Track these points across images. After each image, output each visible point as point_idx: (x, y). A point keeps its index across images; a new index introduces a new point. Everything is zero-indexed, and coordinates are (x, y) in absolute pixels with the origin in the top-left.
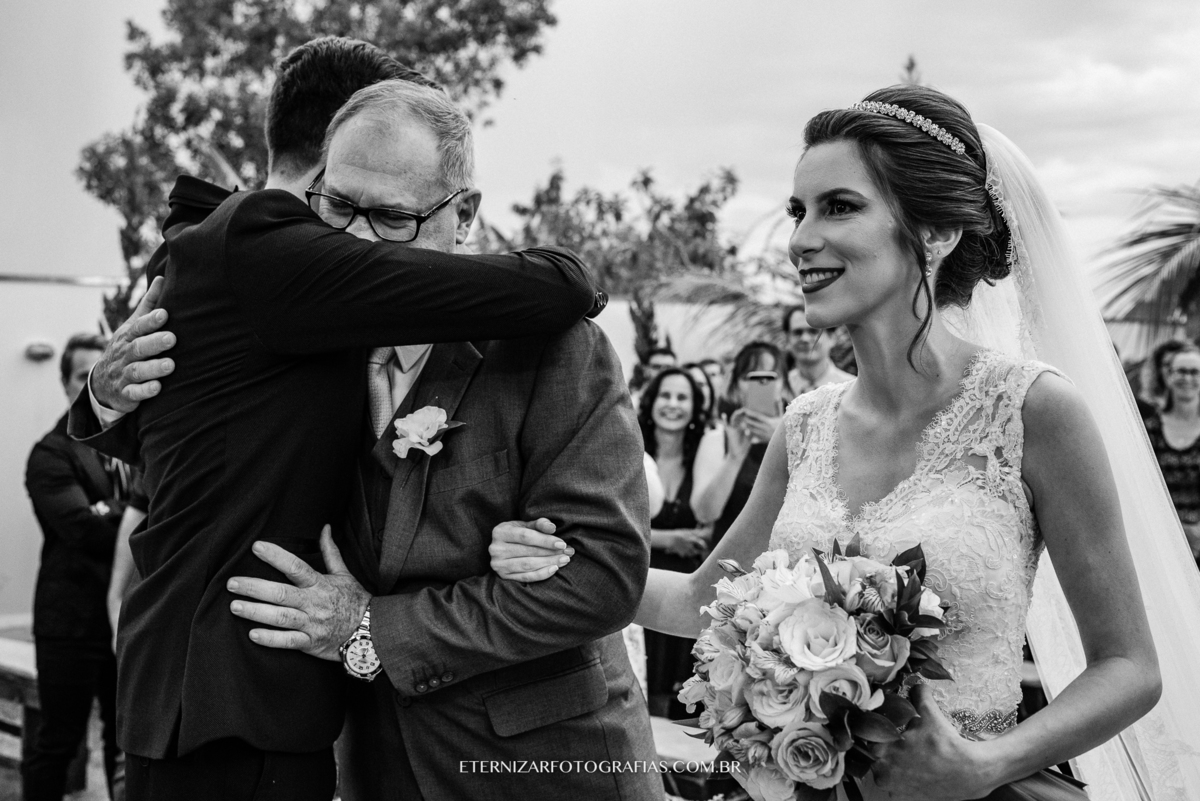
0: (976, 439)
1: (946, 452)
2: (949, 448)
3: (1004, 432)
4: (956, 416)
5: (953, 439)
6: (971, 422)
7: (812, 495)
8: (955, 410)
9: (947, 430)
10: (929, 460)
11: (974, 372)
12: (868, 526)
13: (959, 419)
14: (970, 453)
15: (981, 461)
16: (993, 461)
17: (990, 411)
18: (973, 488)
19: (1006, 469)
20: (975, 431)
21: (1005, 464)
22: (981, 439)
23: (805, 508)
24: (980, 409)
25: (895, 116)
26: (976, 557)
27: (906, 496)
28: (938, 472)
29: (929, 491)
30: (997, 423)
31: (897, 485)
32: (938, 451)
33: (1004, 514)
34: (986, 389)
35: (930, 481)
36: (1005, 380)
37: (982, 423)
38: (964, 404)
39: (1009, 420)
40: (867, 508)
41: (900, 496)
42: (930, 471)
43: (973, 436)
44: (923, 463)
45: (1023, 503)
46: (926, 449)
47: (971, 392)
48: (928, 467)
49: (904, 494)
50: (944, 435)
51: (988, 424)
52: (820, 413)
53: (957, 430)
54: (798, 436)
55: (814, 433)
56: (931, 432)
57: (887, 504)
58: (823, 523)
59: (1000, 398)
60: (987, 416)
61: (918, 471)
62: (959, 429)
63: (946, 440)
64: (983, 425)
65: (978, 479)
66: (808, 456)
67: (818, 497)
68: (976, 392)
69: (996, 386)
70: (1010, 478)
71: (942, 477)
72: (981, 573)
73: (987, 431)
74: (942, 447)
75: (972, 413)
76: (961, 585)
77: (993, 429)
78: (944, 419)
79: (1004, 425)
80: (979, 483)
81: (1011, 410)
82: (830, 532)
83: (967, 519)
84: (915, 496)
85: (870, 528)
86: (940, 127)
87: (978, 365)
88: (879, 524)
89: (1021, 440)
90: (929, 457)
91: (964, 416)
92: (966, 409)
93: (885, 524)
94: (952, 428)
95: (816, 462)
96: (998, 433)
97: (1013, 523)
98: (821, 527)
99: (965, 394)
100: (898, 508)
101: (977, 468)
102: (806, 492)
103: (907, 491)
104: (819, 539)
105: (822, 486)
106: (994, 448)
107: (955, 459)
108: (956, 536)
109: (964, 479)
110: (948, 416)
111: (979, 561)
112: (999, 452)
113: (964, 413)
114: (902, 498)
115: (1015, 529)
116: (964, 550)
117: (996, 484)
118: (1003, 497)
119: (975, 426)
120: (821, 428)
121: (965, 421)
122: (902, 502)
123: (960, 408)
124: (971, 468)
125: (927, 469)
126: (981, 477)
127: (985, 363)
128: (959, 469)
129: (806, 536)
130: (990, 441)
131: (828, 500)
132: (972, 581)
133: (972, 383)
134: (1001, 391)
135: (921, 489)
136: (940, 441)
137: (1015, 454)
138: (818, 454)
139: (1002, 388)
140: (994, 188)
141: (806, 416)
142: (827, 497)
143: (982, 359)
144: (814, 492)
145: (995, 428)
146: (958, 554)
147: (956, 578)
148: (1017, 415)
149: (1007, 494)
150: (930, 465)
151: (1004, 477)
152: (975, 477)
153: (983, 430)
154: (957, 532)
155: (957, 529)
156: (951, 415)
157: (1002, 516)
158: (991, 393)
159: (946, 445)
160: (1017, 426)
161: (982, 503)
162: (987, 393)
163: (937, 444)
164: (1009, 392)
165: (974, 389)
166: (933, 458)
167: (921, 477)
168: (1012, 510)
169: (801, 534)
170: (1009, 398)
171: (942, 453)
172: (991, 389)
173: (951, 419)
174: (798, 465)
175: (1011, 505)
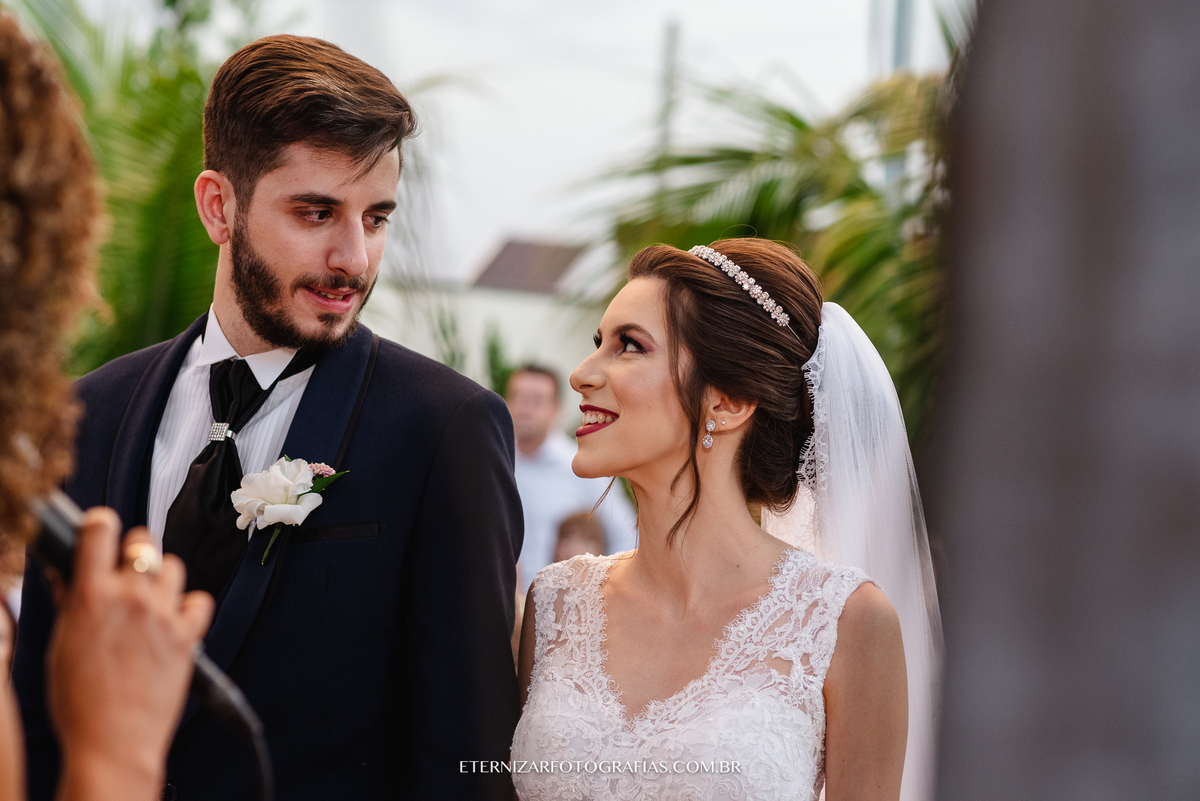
0: (782, 643)
1: (747, 652)
2: (750, 649)
3: (814, 640)
4: (762, 616)
5: (755, 639)
6: (777, 624)
7: (577, 685)
8: (761, 608)
9: (750, 630)
10: (726, 660)
11: (785, 572)
12: (652, 727)
13: (765, 619)
14: (774, 656)
15: (786, 665)
16: (798, 668)
17: (802, 616)
18: (776, 693)
19: (811, 678)
20: (781, 634)
21: (811, 672)
22: (788, 643)
23: (570, 700)
24: (790, 612)
25: (719, 267)
26: (774, 766)
27: (699, 696)
28: (736, 673)
29: (726, 693)
30: (809, 628)
31: (686, 684)
32: (738, 651)
33: (802, 724)
34: (799, 592)
35: (727, 682)
36: (822, 586)
37: (789, 627)
38: (772, 604)
39: (822, 628)
40: (652, 707)
41: (690, 697)
42: (727, 671)
43: (779, 639)
44: (719, 661)
45: (820, 715)
46: (724, 647)
47: (779, 592)
48: (726, 667)
49: (695, 694)
50: (747, 635)
51: (796, 629)
52: (579, 590)
53: (761, 630)
54: (552, 616)
55: (573, 613)
56: (733, 630)
57: (675, 704)
58: (595, 720)
59: (815, 604)
60: (797, 620)
61: (713, 671)
62: (764, 630)
63: (748, 640)
64: (791, 629)
65: (780, 683)
66: (565, 641)
67: (585, 688)
68: (786, 593)
69: (810, 591)
70: (813, 687)
71: (741, 678)
72: (776, 784)
73: (795, 635)
74: (742, 647)
75: (779, 615)
76: (756, 794)
77: (803, 635)
78: (749, 617)
79: (816, 634)
80: (782, 688)
81: (826, 617)
82: (604, 730)
83: (767, 725)
84: (709, 697)
85: (655, 730)
86: (763, 290)
87: (789, 565)
88: (666, 725)
89: (832, 651)
90: (727, 657)
91: (770, 617)
92: (773, 609)
93: (675, 725)
94: (756, 629)
95: (579, 647)
96: (808, 639)
97: (808, 735)
98: (593, 724)
99: (774, 594)
100: (689, 709)
101: (780, 673)
102: (568, 681)
103: (699, 691)
104: (590, 737)
105: (588, 674)
106: (801, 654)
107: (758, 661)
108: (755, 742)
109: (766, 682)
110: (753, 615)
111: (775, 770)
112: (806, 658)
113: (770, 613)
114: (694, 699)
115: (810, 742)
116: (763, 758)
117: (798, 691)
118: (803, 707)
119: (782, 629)
120: (581, 607)
121: (771, 622)
122: (694, 703)
123: (768, 607)
124: (774, 672)
125: (723, 669)
126: (784, 682)
127: (796, 563)
128: (761, 671)
129: (574, 733)
130: (798, 646)
131: (597, 692)
132: (767, 791)
133: (782, 583)
134: (817, 597)
135: (717, 690)
136: (742, 641)
137: (822, 665)
138: (581, 638)
139: (818, 594)
140: (812, 372)
141: (562, 592)
142: (595, 688)
143: (792, 558)
144: (579, 682)
145: (806, 634)
146: (756, 761)
147: (752, 787)
148: (833, 625)
149: (807, 704)
150: (727, 664)
151: (807, 685)
152: (777, 681)
153: (791, 634)
154: (757, 738)
155: (757, 735)
156: (757, 614)
157: (799, 726)
158: (804, 597)
159: (747, 645)
160: (830, 636)
161: (783, 710)
162: (799, 597)
163: (738, 644)
164: (826, 599)
165: (784, 589)
166: (731, 658)
167: (717, 675)
168: (809, 722)
169: (567, 730)
170: (825, 605)
171: (742, 653)
172: (805, 593)
173: (755, 618)
174: (551, 650)
175: (809, 716)
